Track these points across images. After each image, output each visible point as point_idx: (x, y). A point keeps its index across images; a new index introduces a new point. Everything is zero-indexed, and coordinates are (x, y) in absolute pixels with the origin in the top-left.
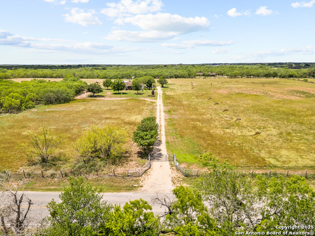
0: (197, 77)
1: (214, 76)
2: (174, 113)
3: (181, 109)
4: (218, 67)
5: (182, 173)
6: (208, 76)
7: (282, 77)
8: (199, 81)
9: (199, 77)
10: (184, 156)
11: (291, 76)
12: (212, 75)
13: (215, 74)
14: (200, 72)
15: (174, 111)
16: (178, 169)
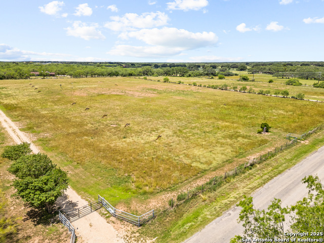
0: (31, 77)
1: (53, 76)
2: (39, 129)
3: (44, 122)
4: (49, 65)
5: (131, 222)
6: (47, 75)
7: (124, 76)
8: (38, 82)
9: (34, 77)
10: (109, 192)
11: (131, 75)
12: (51, 75)
13: (54, 73)
14: (34, 71)
15: (37, 127)
16: (121, 219)
